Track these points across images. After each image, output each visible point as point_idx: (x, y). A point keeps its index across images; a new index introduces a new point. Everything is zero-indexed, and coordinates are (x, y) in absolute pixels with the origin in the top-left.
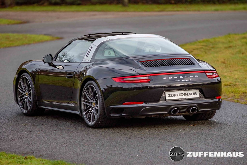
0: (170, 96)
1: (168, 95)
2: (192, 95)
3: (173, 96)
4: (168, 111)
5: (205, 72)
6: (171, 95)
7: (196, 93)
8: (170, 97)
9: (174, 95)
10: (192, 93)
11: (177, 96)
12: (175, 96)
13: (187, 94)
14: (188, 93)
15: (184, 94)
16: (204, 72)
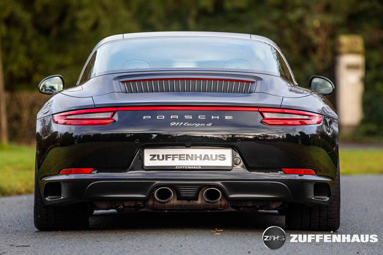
0: (154, 158)
1: (151, 155)
2: (212, 160)
3: (163, 159)
4: (147, 193)
5: (260, 110)
6: (158, 156)
7: (224, 155)
8: (156, 160)
9: (166, 157)
10: (211, 156)
11: (173, 159)
12: (166, 159)
13: (198, 157)
14: (201, 155)
15: (192, 157)
16: (257, 109)
